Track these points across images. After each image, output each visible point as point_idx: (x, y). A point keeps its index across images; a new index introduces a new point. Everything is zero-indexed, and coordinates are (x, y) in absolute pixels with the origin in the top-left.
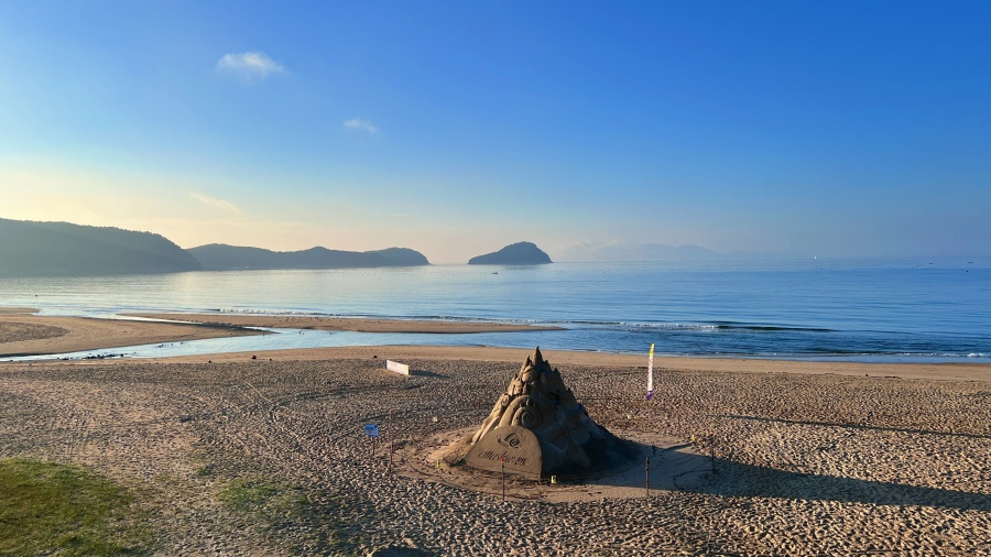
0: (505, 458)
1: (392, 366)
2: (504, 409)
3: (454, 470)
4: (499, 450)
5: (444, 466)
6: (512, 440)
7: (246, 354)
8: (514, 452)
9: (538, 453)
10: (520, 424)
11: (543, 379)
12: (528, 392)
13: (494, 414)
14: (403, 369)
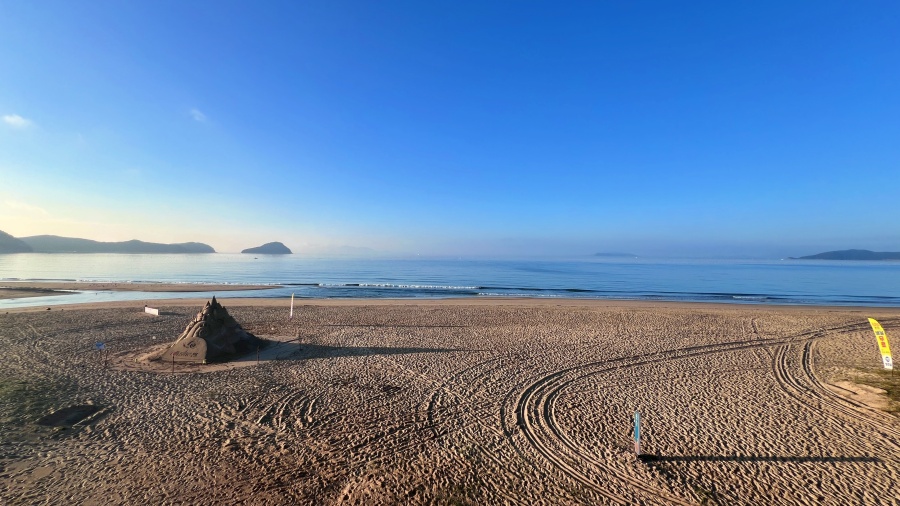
0: (186, 354)
1: (148, 310)
2: (190, 329)
3: (151, 364)
4: (183, 350)
5: (146, 362)
6: (192, 344)
7: (44, 307)
8: (192, 350)
9: (205, 349)
10: (198, 336)
11: (215, 312)
12: (205, 319)
13: (185, 332)
14: (155, 312)
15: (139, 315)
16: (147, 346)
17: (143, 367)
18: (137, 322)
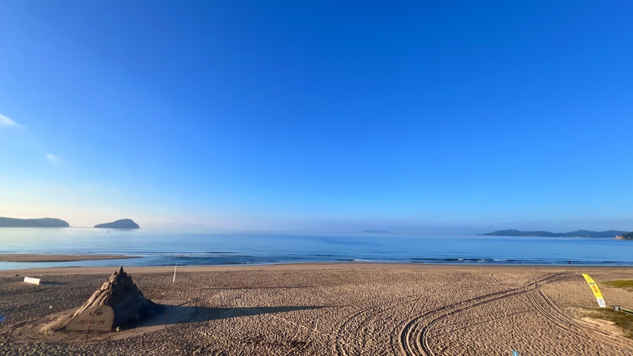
0: (92, 322)
1: (27, 280)
2: (96, 297)
3: (57, 333)
4: (90, 318)
5: (50, 332)
8: (99, 318)
9: (112, 317)
10: (104, 304)
12: (113, 288)
13: (90, 300)
14: (36, 281)
15: (18, 285)
16: (42, 316)
17: (49, 338)
18: (19, 292)
